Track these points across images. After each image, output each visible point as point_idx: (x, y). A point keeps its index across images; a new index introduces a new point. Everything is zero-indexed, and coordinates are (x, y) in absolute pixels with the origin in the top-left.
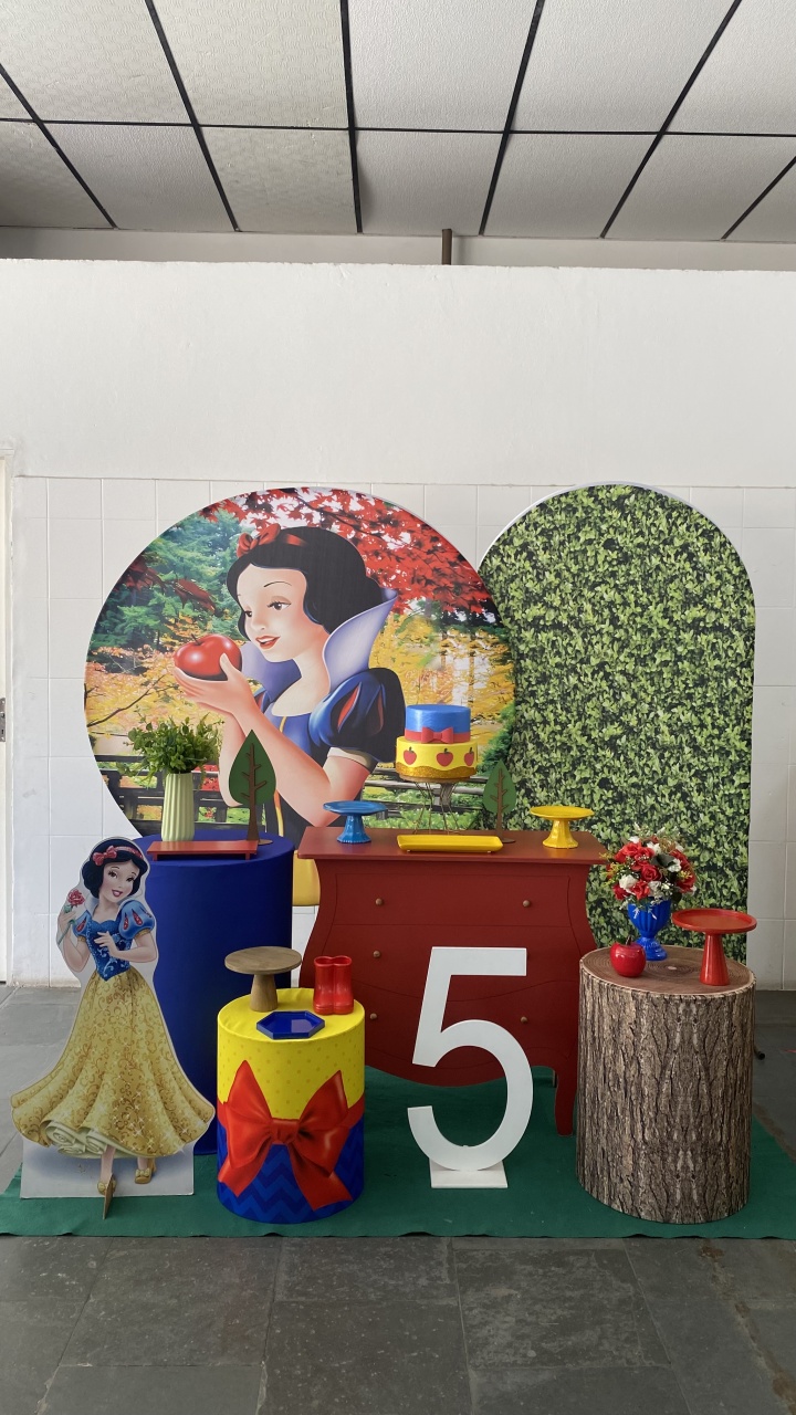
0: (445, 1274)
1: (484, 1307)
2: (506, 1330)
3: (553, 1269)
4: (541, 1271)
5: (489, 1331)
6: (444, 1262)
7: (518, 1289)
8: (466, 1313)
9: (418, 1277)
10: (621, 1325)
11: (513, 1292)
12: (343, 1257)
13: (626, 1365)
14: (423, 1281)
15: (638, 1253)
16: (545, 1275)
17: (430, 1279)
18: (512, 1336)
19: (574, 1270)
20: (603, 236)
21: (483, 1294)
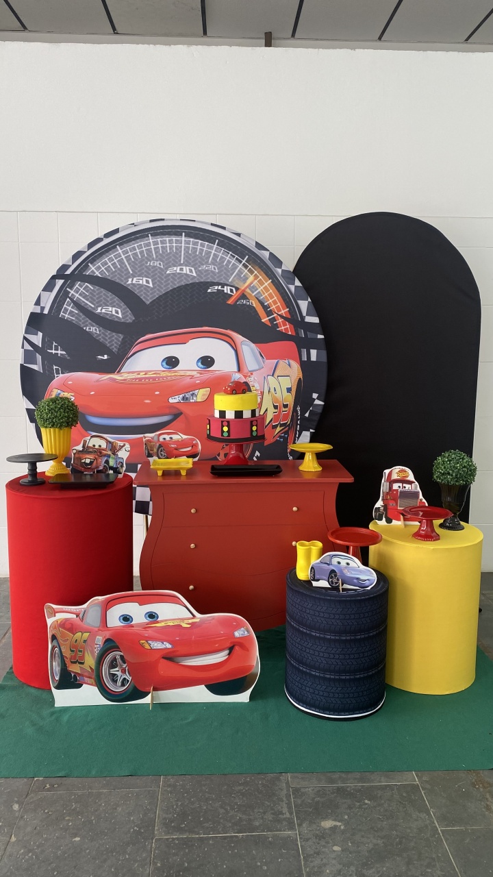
0: (285, 810)
1: (316, 836)
2: (335, 859)
3: (366, 801)
4: (357, 804)
5: (322, 860)
6: (284, 799)
7: (341, 821)
8: (303, 843)
9: (264, 813)
10: (423, 851)
11: (339, 824)
12: (207, 795)
14: (269, 816)
15: (428, 786)
16: (360, 807)
17: (272, 814)
18: (340, 864)
19: (383, 801)
20: (380, 38)
21: (314, 826)
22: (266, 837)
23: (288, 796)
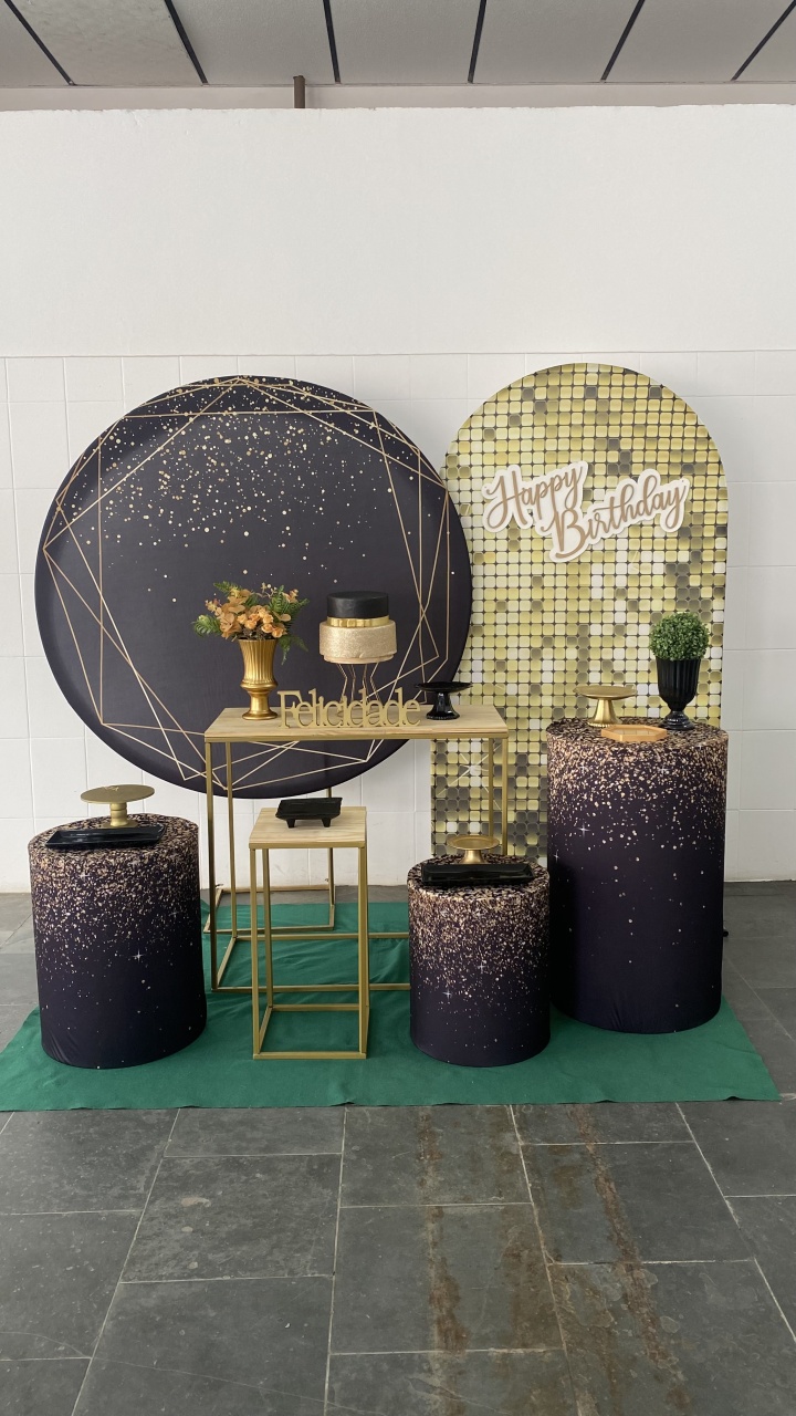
0: (141, 1184)
3: (258, 1175)
4: (244, 1178)
6: (147, 1171)
7: (210, 1197)
8: (145, 1223)
9: (111, 1188)
10: (302, 1233)
11: (204, 1200)
13: (286, 1276)
14: (116, 1191)
15: (354, 1157)
16: (246, 1181)
17: (122, 1189)
19: (281, 1175)
21: (171, 1204)
22: (100, 1216)
23: (155, 1168)
